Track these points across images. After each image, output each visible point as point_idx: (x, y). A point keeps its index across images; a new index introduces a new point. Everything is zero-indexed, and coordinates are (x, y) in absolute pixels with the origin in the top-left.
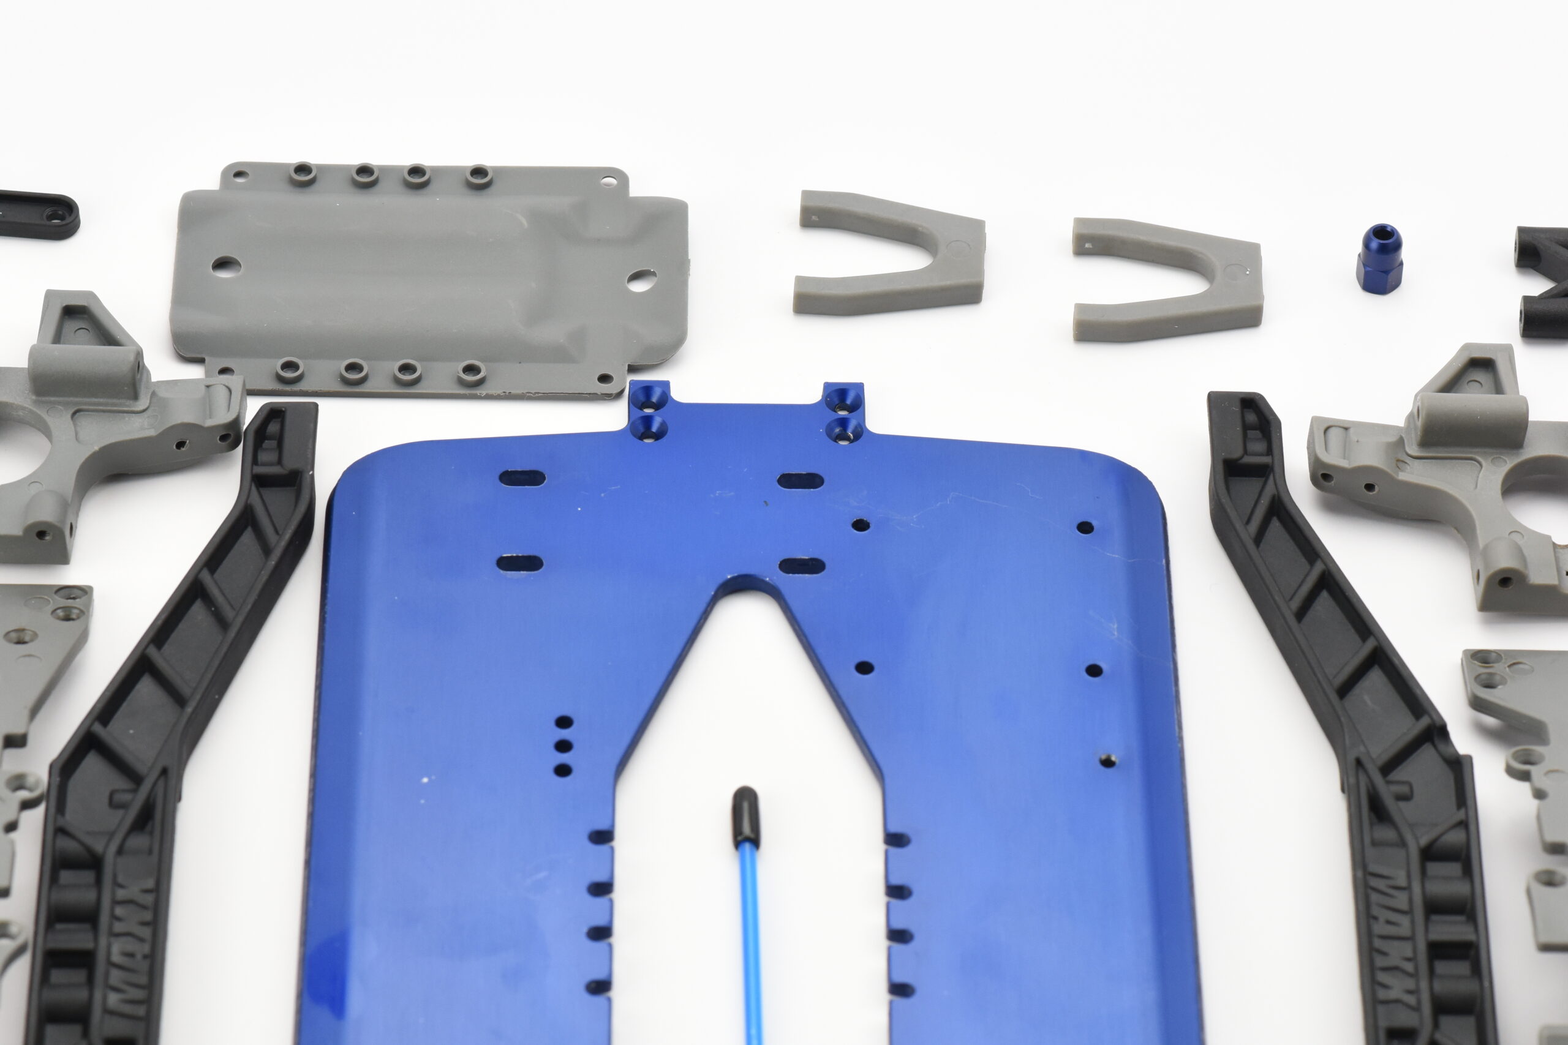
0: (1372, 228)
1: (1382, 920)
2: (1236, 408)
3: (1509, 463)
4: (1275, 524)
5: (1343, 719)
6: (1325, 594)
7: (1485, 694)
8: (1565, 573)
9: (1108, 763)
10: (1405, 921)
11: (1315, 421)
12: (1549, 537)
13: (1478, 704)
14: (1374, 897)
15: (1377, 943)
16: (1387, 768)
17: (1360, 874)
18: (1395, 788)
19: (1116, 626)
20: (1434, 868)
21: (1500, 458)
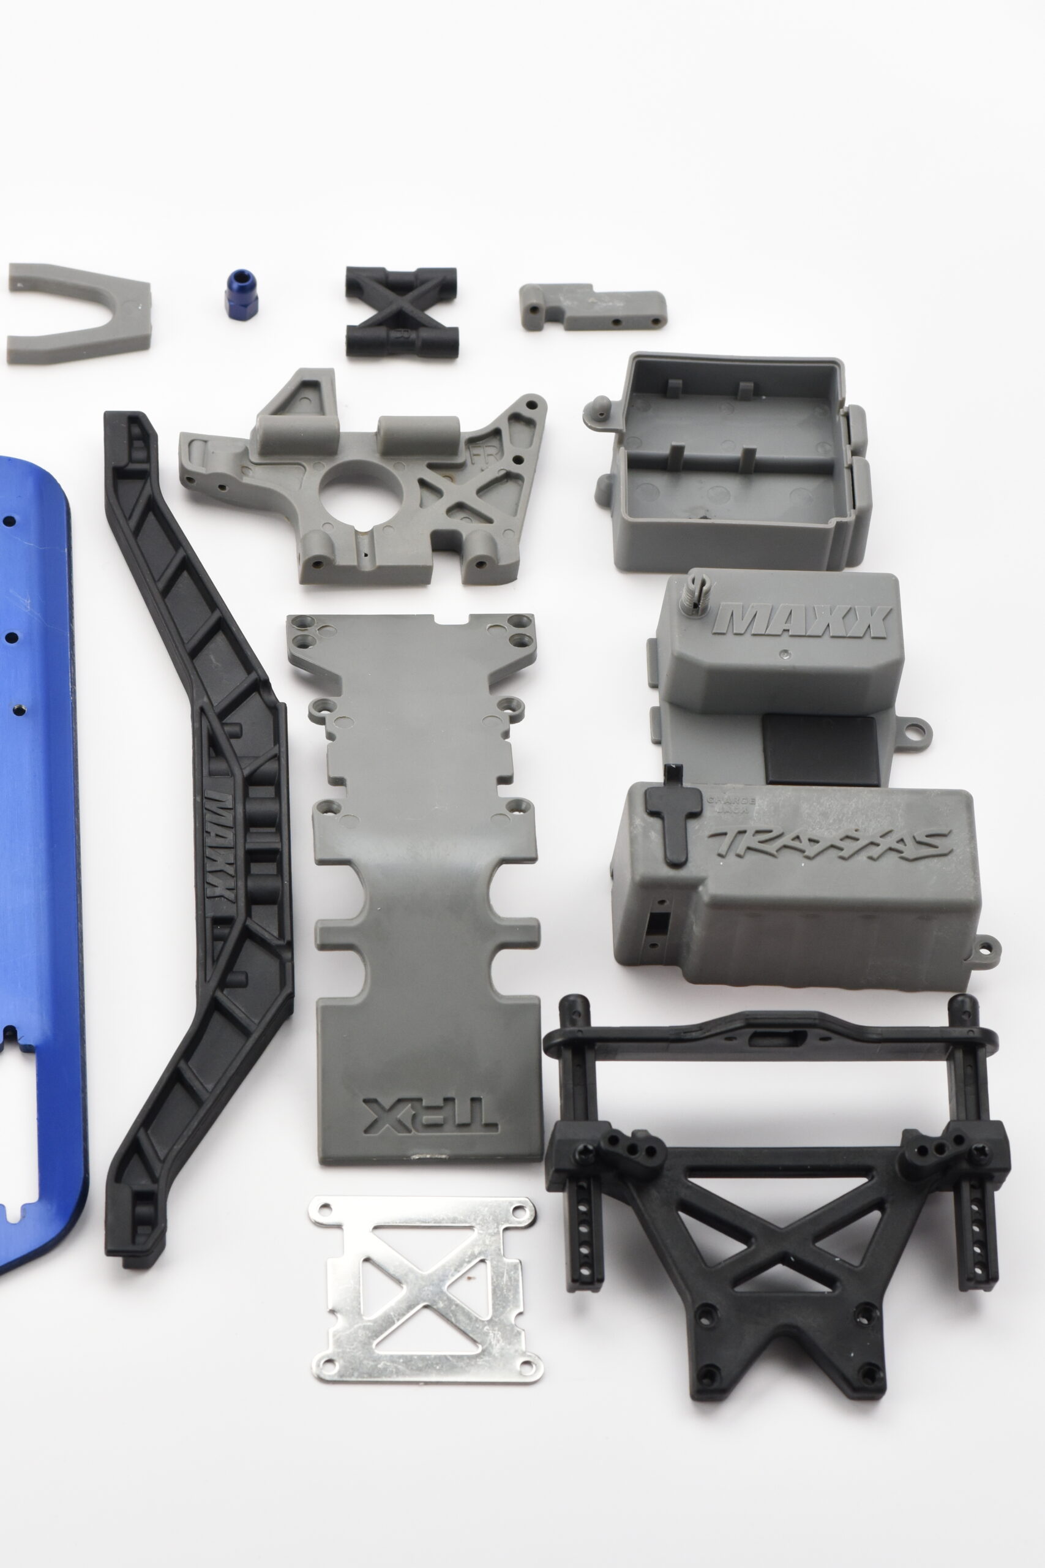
0: (232, 274)
1: (213, 834)
2: (124, 425)
3: (326, 467)
4: (151, 517)
5: (192, 676)
6: (185, 574)
7: (301, 653)
8: (364, 555)
9: (19, 712)
10: (229, 834)
11: (183, 435)
12: (353, 527)
13: (294, 660)
14: (209, 816)
15: (208, 852)
16: (223, 715)
17: (199, 799)
18: (227, 729)
19: (29, 601)
20: (255, 791)
21: (320, 463)
